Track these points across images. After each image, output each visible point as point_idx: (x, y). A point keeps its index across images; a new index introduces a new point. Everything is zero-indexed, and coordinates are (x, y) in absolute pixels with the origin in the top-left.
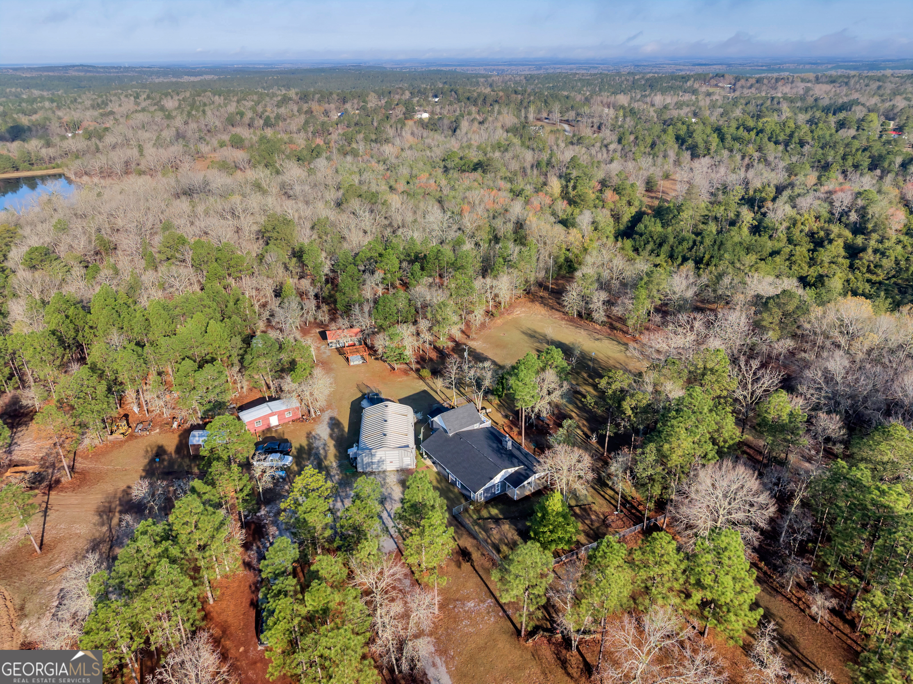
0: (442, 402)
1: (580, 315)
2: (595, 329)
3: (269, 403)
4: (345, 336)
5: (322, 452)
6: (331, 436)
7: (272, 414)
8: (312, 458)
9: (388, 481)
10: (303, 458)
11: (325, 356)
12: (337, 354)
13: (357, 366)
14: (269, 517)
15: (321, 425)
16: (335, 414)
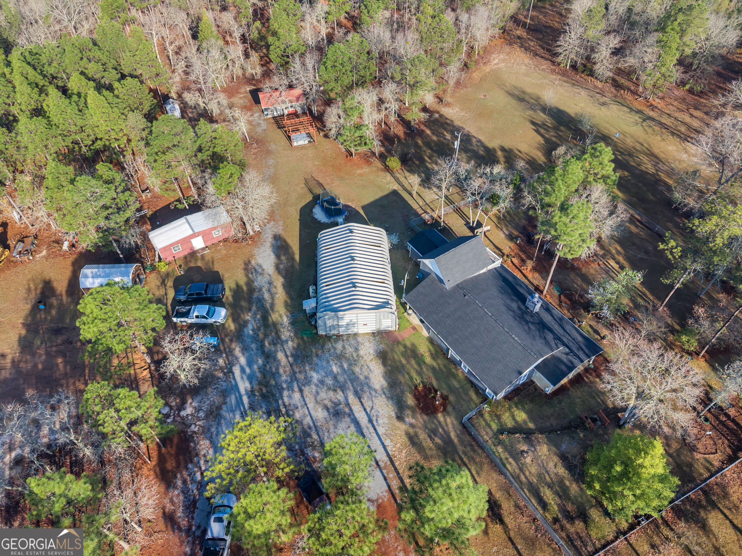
0: (420, 211)
1: (574, 67)
2: (596, 87)
3: (189, 217)
4: (283, 102)
5: (266, 296)
6: (277, 267)
7: (194, 235)
8: (254, 308)
9: (362, 353)
10: (241, 308)
11: (259, 130)
12: (275, 126)
13: (302, 147)
14: (199, 419)
15: (263, 248)
16: (280, 230)
